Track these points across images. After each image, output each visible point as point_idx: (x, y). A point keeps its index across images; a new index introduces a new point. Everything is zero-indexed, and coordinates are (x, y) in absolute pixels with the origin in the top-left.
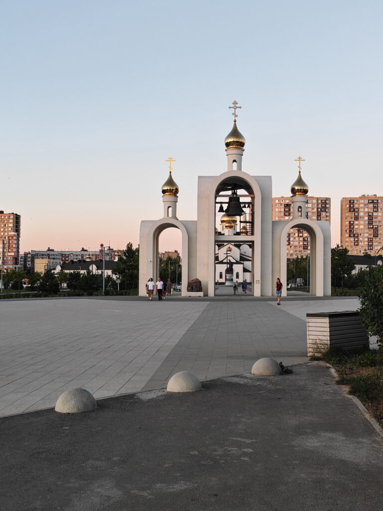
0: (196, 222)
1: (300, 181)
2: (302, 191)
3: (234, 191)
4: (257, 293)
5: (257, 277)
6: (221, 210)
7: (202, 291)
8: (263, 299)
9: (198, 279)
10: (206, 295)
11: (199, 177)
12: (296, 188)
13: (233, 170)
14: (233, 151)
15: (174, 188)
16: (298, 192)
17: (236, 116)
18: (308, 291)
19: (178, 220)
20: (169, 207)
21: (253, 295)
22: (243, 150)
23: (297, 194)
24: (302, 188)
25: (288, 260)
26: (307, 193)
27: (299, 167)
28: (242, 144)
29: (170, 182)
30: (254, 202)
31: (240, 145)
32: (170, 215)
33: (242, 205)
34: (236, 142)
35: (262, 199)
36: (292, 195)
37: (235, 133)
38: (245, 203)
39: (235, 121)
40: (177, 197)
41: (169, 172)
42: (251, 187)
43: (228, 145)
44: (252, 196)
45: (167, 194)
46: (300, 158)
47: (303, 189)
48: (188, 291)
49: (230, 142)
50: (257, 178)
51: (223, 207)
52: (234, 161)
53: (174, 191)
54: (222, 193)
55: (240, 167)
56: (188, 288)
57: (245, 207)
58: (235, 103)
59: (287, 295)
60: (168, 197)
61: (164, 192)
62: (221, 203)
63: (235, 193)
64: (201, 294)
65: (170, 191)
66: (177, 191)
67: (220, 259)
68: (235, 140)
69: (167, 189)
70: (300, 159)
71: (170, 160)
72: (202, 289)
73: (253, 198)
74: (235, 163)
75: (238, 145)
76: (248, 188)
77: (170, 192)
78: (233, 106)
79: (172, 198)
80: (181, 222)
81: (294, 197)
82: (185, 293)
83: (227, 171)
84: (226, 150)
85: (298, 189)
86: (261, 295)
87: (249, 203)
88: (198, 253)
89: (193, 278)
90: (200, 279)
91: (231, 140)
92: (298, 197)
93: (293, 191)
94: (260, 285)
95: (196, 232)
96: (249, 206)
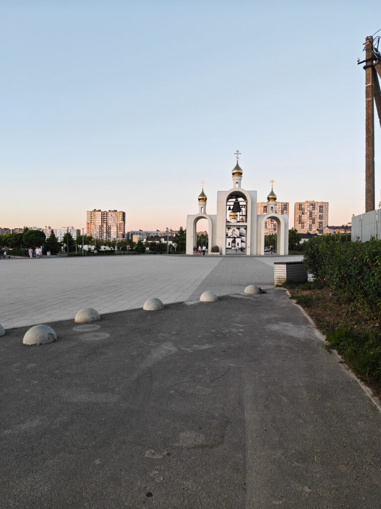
0: (215, 216)
1: (272, 193)
2: (273, 199)
4: (248, 253)
5: (249, 244)
6: (230, 209)
8: (252, 256)
10: (221, 254)
11: (218, 192)
12: (270, 197)
13: (236, 188)
14: (236, 177)
17: (238, 158)
18: (276, 252)
20: (202, 208)
21: (246, 254)
22: (242, 177)
23: (271, 200)
24: (273, 197)
25: (265, 236)
26: (276, 200)
27: (272, 186)
28: (241, 174)
29: (203, 194)
30: (247, 205)
32: (203, 212)
34: (238, 172)
35: (252, 203)
36: (268, 201)
37: (237, 167)
38: (242, 205)
40: (206, 202)
41: (202, 189)
42: (246, 197)
43: (233, 174)
44: (246, 201)
45: (201, 200)
48: (212, 252)
50: (249, 192)
52: (237, 183)
54: (230, 200)
55: (240, 186)
56: (211, 250)
57: (242, 207)
58: (238, 151)
59: (264, 255)
60: (202, 202)
61: (199, 199)
62: (230, 205)
63: (237, 200)
64: (218, 253)
65: (203, 199)
66: (206, 199)
67: (229, 236)
68: (237, 171)
70: (272, 181)
71: (203, 182)
72: (219, 251)
73: (247, 203)
75: (239, 174)
76: (244, 197)
78: (236, 153)
79: (203, 203)
80: (208, 215)
82: (210, 253)
83: (233, 188)
84: (232, 177)
86: (251, 254)
87: (244, 205)
88: (217, 233)
89: (214, 245)
90: (218, 246)
91: (235, 171)
92: (271, 202)
93: (269, 199)
94: (250, 249)
95: (216, 221)
96: (244, 207)
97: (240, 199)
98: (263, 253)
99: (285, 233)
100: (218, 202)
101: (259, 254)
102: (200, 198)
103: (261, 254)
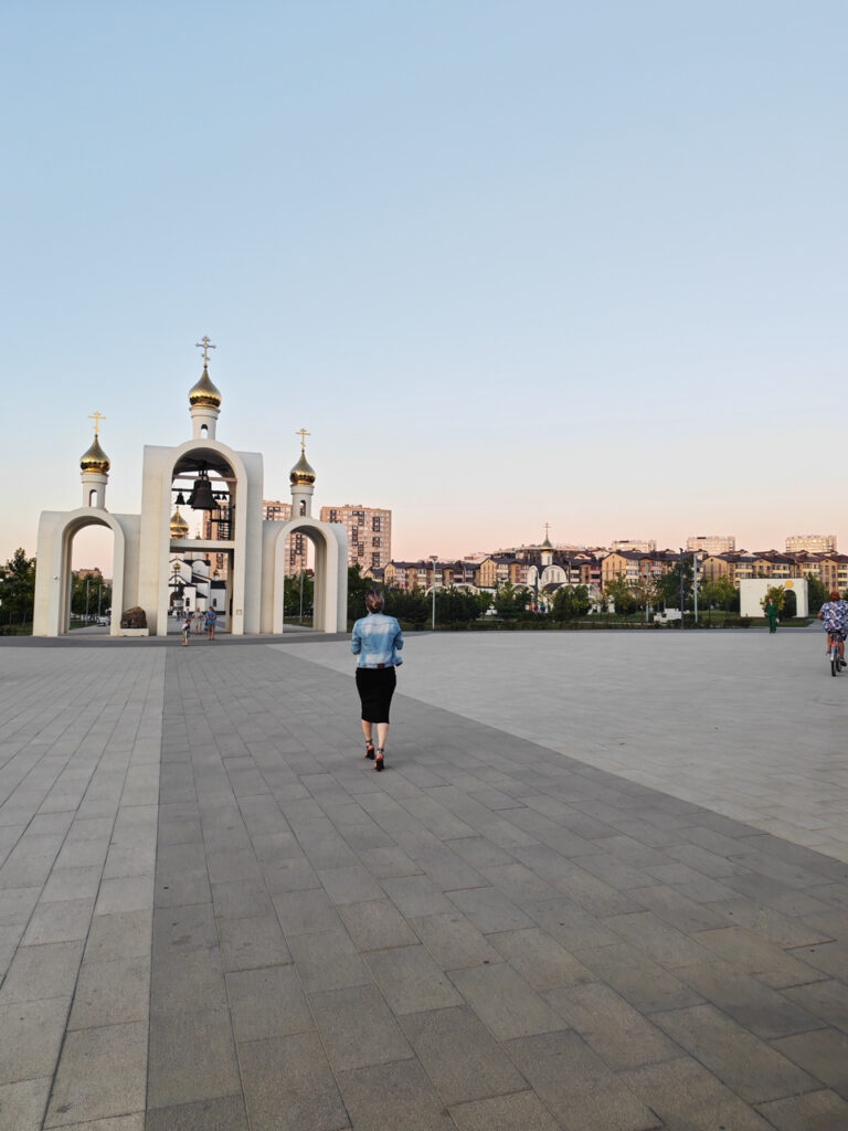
0: (138, 517)
1: (303, 464)
2: (306, 478)
3: (203, 473)
4: (237, 628)
5: (238, 604)
6: (181, 500)
7: (146, 628)
8: (247, 640)
9: (140, 608)
10: (153, 633)
11: (146, 446)
12: (299, 473)
13: (203, 440)
14: (202, 411)
15: (102, 462)
16: (301, 480)
17: (207, 359)
18: (311, 626)
19: (108, 511)
20: (93, 491)
21: (230, 633)
22: (219, 412)
23: (299, 482)
24: (307, 474)
25: (288, 582)
26: (313, 482)
27: (302, 444)
28: (216, 403)
29: (96, 451)
30: (235, 492)
31: (213, 404)
32: (94, 503)
33: (214, 495)
34: (207, 399)
35: (249, 485)
36: (292, 483)
37: (205, 383)
38: (218, 493)
39: (206, 367)
40: (107, 476)
41: (94, 434)
42: (230, 469)
43: (194, 401)
44: (230, 479)
45: (89, 469)
46: (303, 430)
47: (308, 476)
48: (123, 627)
49: (197, 397)
50: (241, 455)
51: (183, 497)
52: (204, 427)
53: (102, 466)
54: (182, 474)
55: (213, 436)
56: (121, 623)
57: (218, 498)
58: (206, 339)
59: (283, 632)
60: (93, 475)
61: (84, 466)
62: (181, 490)
63: (204, 475)
64: (145, 632)
65: (95, 465)
66: (106, 466)
68: (206, 394)
69: (90, 463)
70: (303, 432)
71: (97, 416)
72: (146, 623)
73: (232, 485)
74: (204, 430)
75: (209, 403)
76: (225, 469)
77: (95, 467)
78: (202, 343)
79: (98, 477)
80: (113, 515)
81: (294, 487)
82: (116, 630)
83: (191, 439)
84: (190, 409)
85: (300, 476)
86: (244, 633)
87: (224, 493)
88: (142, 567)
89: (131, 606)
90: (143, 608)
91: (198, 394)
92: (301, 487)
93: (294, 478)
94: (242, 617)
95: (139, 533)
96: (224, 498)
97: (212, 473)
98: (278, 627)
99: (339, 571)
100: (145, 477)
101: (267, 629)
102: (87, 460)
103: (275, 632)
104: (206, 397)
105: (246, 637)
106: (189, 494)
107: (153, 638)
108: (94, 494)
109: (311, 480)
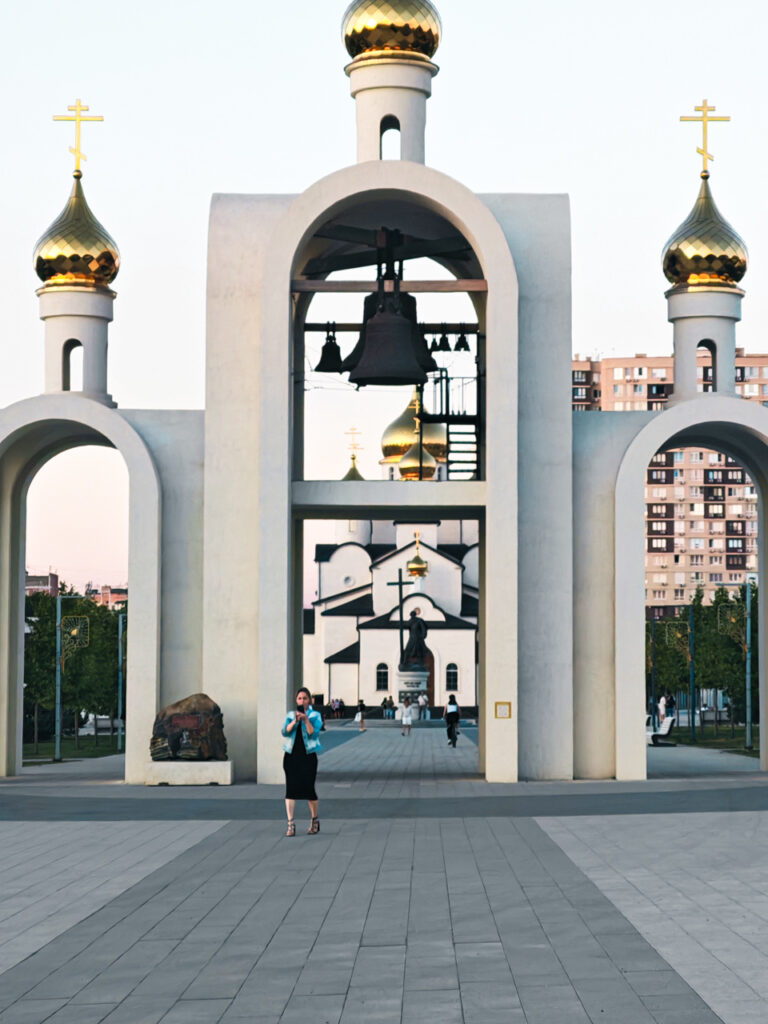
0: (193, 420)
1: (706, 220)
2: (717, 265)
3: (390, 268)
4: (501, 764)
6: (330, 352)
7: (225, 759)
9: (205, 697)
10: (245, 775)
11: (217, 199)
12: (690, 250)
14: (382, 71)
15: (95, 253)
16: (698, 272)
19: (114, 406)
20: (71, 344)
21: (482, 776)
22: (433, 71)
23: (693, 279)
24: (718, 252)
26: (738, 278)
27: (703, 152)
28: (425, 43)
29: (78, 221)
30: (485, 323)
31: (416, 46)
32: (77, 382)
33: (429, 338)
34: (396, 33)
35: (522, 300)
36: (669, 286)
38: (444, 329)
40: (111, 295)
41: (72, 173)
42: (470, 248)
44: (475, 285)
45: (60, 278)
46: (704, 107)
47: (723, 258)
48: (157, 756)
49: (366, 31)
50: (500, 206)
51: (337, 349)
52: (389, 123)
53: (94, 266)
54: (335, 276)
55: (415, 151)
56: (154, 743)
57: (444, 346)
59: (650, 776)
60: (70, 296)
61: (46, 269)
62: (330, 327)
63: (390, 274)
64: (219, 772)
65: (76, 265)
66: (108, 267)
69: (61, 258)
70: (705, 114)
71: (78, 114)
72: (225, 750)
73: (479, 299)
75: (403, 46)
76: (459, 256)
77: (73, 270)
79: (83, 300)
80: (130, 417)
81: (678, 298)
82: (139, 765)
84: (348, 71)
85: (697, 259)
86: (522, 777)
87: (462, 329)
88: (211, 571)
89: (185, 690)
90: (216, 698)
91: (370, 20)
92: (701, 295)
93: (676, 268)
94: (512, 724)
95: (202, 465)
96: (462, 345)
97: (419, 269)
98: (632, 763)
100: (212, 294)
101: (597, 766)
102: (52, 252)
103: (620, 777)
104: (393, 28)
105: (531, 789)
106: (355, 337)
107: (244, 792)
108: (77, 354)
109: (733, 270)
